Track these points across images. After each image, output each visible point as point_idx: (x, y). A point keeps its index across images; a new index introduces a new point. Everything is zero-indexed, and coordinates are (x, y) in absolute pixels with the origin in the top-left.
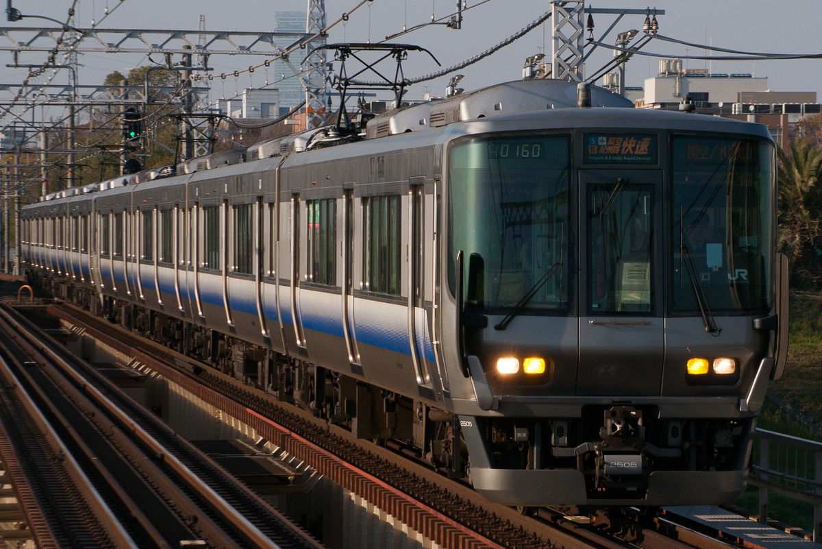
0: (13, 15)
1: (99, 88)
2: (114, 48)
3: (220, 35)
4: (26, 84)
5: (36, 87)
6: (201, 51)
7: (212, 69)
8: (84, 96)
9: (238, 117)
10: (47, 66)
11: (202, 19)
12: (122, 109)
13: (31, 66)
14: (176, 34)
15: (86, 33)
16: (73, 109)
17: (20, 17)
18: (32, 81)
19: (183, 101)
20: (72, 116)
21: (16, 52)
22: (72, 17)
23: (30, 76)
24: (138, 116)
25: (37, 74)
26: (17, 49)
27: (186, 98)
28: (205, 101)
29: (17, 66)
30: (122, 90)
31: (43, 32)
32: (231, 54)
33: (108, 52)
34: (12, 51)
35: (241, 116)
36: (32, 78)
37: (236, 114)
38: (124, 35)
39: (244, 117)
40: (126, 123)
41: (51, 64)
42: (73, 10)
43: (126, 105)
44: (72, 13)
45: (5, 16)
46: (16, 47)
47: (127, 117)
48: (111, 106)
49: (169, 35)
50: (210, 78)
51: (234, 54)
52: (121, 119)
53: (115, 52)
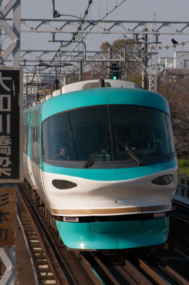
0: (56, 14)
1: (98, 53)
2: (107, 31)
3: (165, 24)
4: (59, 51)
5: (63, 52)
6: (155, 33)
7: (160, 43)
8: (89, 57)
9: (171, 67)
10: (71, 42)
11: (155, 14)
12: (109, 64)
13: (62, 42)
14: (141, 23)
15: (92, 23)
16: (81, 64)
17: (59, 16)
18: (62, 49)
19: (143, 60)
20: (81, 68)
21: (54, 33)
22: (87, 15)
23: (61, 46)
24: (118, 69)
25: (66, 46)
26: (54, 31)
27: (144, 59)
28: (155, 60)
29: (54, 41)
30: (109, 54)
31: (68, 22)
32: (171, 34)
33: (103, 33)
34: (51, 33)
35: (173, 67)
36: (62, 48)
37: (170, 66)
38: (113, 24)
39: (175, 67)
40: (111, 72)
41: (73, 40)
42: (87, 11)
43: (111, 62)
44: (86, 13)
45: (52, 14)
46: (54, 30)
47: (112, 69)
48: (104, 63)
49: (137, 24)
50: (160, 48)
51: (173, 34)
52: (109, 70)
53: (108, 33)
